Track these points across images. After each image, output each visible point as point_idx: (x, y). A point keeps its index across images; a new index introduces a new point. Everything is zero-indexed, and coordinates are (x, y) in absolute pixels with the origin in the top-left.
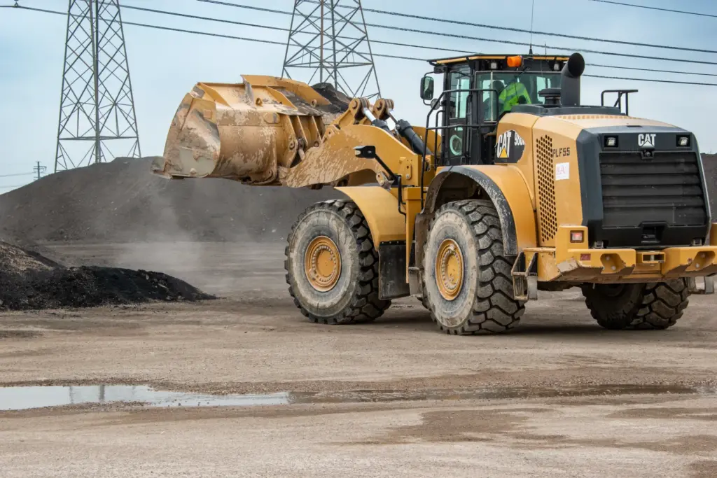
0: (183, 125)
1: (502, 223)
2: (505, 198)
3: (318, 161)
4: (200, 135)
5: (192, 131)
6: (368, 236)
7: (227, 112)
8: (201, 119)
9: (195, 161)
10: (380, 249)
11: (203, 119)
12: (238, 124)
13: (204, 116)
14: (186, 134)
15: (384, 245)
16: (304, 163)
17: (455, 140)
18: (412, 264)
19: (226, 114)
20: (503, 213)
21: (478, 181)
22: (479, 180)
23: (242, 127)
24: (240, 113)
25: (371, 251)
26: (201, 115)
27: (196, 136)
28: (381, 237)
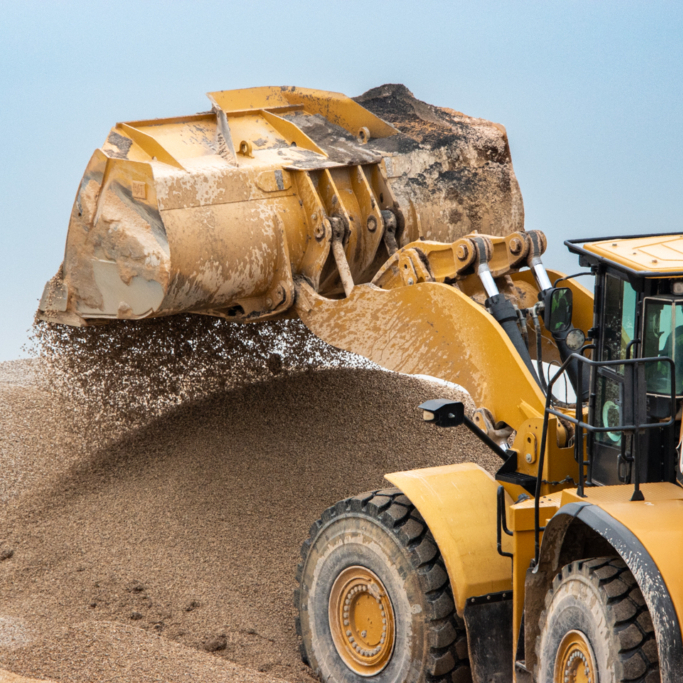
0: (94, 215)
1: (658, 641)
2: (668, 592)
3: (375, 317)
4: (128, 233)
5: (112, 226)
6: (444, 587)
7: (178, 180)
8: (127, 200)
9: (125, 286)
10: (467, 611)
11: (133, 200)
12: (202, 203)
13: (134, 195)
14: (103, 232)
15: (474, 604)
16: (350, 304)
17: (612, 411)
18: (520, 656)
19: (176, 185)
20: (662, 622)
21: (621, 553)
22: (624, 550)
23: (212, 208)
24: (206, 180)
25: (450, 615)
26: (127, 192)
27: (122, 235)
28: (470, 587)
